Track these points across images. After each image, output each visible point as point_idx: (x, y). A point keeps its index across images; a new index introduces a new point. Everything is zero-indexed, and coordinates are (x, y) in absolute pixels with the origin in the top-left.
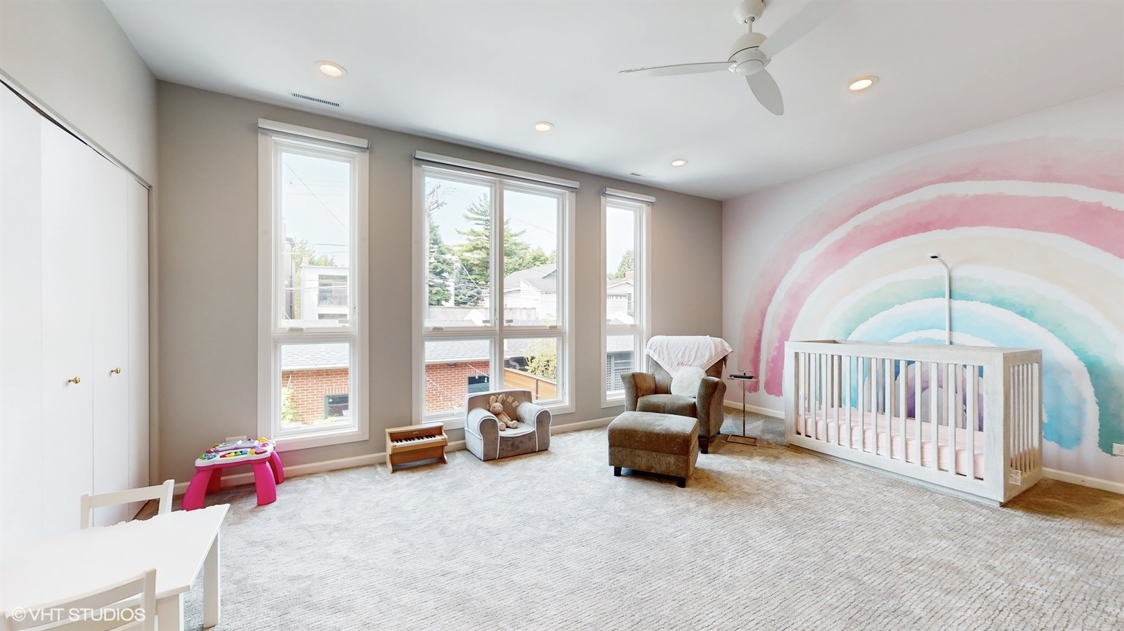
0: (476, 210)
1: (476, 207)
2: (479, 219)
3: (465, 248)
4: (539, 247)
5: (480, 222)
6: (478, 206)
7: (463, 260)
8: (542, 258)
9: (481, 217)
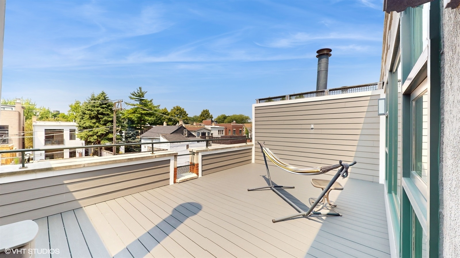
0: (135, 95)
1: (135, 93)
2: (137, 99)
3: (129, 112)
4: (165, 108)
5: (137, 100)
6: (137, 93)
7: (128, 118)
8: (167, 114)
9: (138, 98)
